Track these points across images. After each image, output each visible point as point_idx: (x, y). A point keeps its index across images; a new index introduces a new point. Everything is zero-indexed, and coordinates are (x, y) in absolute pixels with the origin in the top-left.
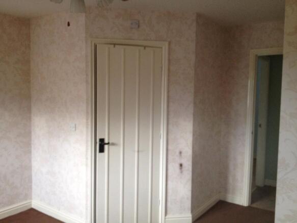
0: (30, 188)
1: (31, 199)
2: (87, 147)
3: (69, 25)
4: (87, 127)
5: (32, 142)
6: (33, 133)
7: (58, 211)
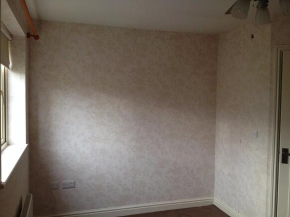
0: (212, 186)
1: (213, 196)
2: (269, 155)
3: (253, 37)
4: (269, 136)
5: (216, 144)
6: (217, 136)
7: (237, 213)
